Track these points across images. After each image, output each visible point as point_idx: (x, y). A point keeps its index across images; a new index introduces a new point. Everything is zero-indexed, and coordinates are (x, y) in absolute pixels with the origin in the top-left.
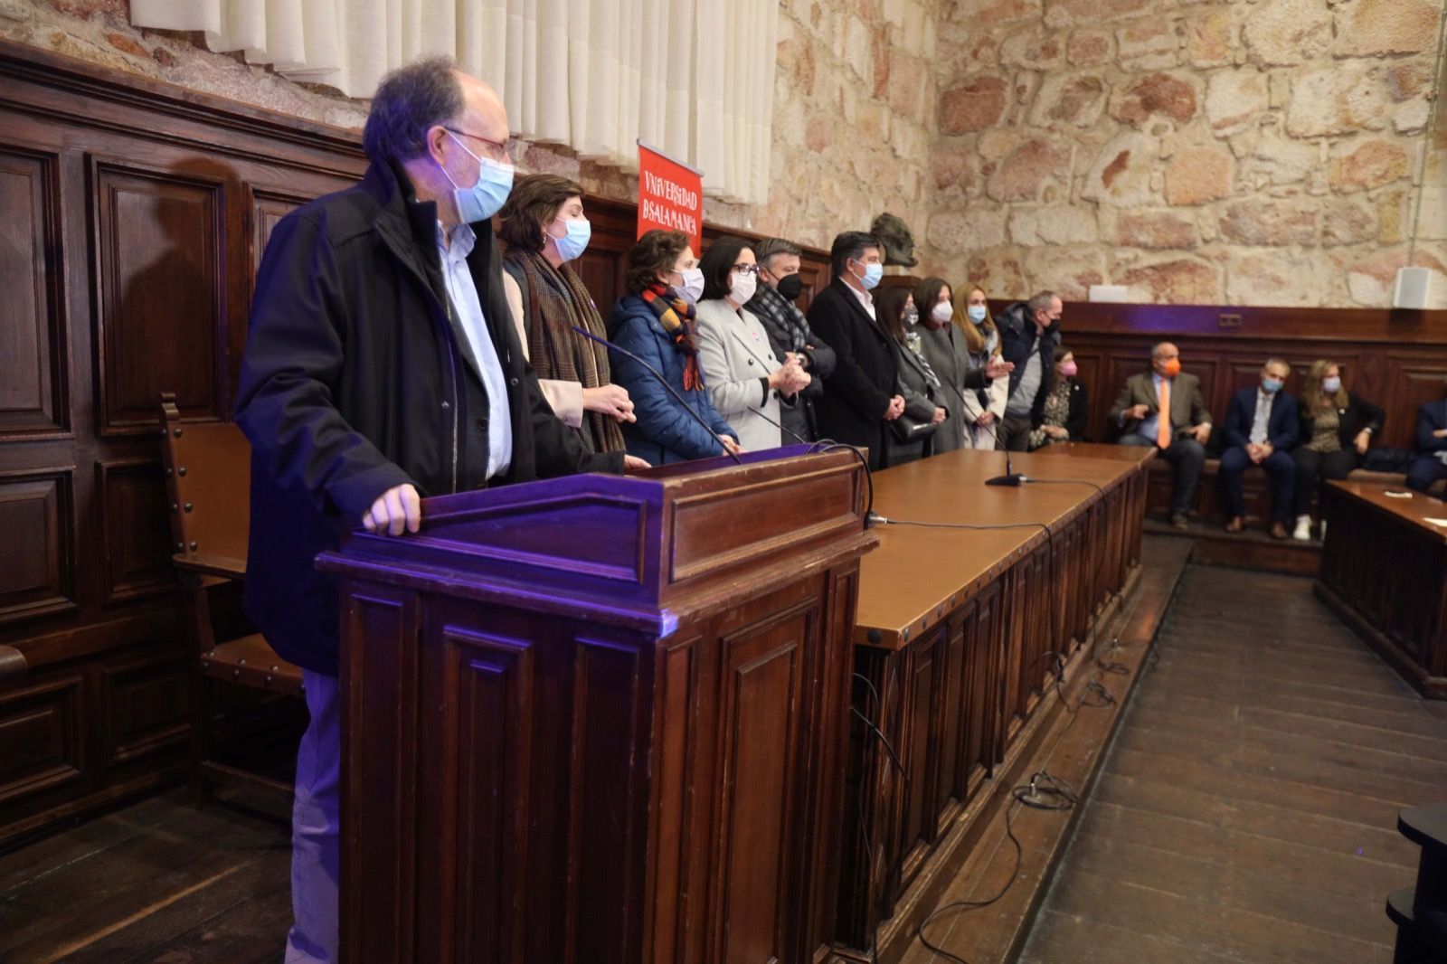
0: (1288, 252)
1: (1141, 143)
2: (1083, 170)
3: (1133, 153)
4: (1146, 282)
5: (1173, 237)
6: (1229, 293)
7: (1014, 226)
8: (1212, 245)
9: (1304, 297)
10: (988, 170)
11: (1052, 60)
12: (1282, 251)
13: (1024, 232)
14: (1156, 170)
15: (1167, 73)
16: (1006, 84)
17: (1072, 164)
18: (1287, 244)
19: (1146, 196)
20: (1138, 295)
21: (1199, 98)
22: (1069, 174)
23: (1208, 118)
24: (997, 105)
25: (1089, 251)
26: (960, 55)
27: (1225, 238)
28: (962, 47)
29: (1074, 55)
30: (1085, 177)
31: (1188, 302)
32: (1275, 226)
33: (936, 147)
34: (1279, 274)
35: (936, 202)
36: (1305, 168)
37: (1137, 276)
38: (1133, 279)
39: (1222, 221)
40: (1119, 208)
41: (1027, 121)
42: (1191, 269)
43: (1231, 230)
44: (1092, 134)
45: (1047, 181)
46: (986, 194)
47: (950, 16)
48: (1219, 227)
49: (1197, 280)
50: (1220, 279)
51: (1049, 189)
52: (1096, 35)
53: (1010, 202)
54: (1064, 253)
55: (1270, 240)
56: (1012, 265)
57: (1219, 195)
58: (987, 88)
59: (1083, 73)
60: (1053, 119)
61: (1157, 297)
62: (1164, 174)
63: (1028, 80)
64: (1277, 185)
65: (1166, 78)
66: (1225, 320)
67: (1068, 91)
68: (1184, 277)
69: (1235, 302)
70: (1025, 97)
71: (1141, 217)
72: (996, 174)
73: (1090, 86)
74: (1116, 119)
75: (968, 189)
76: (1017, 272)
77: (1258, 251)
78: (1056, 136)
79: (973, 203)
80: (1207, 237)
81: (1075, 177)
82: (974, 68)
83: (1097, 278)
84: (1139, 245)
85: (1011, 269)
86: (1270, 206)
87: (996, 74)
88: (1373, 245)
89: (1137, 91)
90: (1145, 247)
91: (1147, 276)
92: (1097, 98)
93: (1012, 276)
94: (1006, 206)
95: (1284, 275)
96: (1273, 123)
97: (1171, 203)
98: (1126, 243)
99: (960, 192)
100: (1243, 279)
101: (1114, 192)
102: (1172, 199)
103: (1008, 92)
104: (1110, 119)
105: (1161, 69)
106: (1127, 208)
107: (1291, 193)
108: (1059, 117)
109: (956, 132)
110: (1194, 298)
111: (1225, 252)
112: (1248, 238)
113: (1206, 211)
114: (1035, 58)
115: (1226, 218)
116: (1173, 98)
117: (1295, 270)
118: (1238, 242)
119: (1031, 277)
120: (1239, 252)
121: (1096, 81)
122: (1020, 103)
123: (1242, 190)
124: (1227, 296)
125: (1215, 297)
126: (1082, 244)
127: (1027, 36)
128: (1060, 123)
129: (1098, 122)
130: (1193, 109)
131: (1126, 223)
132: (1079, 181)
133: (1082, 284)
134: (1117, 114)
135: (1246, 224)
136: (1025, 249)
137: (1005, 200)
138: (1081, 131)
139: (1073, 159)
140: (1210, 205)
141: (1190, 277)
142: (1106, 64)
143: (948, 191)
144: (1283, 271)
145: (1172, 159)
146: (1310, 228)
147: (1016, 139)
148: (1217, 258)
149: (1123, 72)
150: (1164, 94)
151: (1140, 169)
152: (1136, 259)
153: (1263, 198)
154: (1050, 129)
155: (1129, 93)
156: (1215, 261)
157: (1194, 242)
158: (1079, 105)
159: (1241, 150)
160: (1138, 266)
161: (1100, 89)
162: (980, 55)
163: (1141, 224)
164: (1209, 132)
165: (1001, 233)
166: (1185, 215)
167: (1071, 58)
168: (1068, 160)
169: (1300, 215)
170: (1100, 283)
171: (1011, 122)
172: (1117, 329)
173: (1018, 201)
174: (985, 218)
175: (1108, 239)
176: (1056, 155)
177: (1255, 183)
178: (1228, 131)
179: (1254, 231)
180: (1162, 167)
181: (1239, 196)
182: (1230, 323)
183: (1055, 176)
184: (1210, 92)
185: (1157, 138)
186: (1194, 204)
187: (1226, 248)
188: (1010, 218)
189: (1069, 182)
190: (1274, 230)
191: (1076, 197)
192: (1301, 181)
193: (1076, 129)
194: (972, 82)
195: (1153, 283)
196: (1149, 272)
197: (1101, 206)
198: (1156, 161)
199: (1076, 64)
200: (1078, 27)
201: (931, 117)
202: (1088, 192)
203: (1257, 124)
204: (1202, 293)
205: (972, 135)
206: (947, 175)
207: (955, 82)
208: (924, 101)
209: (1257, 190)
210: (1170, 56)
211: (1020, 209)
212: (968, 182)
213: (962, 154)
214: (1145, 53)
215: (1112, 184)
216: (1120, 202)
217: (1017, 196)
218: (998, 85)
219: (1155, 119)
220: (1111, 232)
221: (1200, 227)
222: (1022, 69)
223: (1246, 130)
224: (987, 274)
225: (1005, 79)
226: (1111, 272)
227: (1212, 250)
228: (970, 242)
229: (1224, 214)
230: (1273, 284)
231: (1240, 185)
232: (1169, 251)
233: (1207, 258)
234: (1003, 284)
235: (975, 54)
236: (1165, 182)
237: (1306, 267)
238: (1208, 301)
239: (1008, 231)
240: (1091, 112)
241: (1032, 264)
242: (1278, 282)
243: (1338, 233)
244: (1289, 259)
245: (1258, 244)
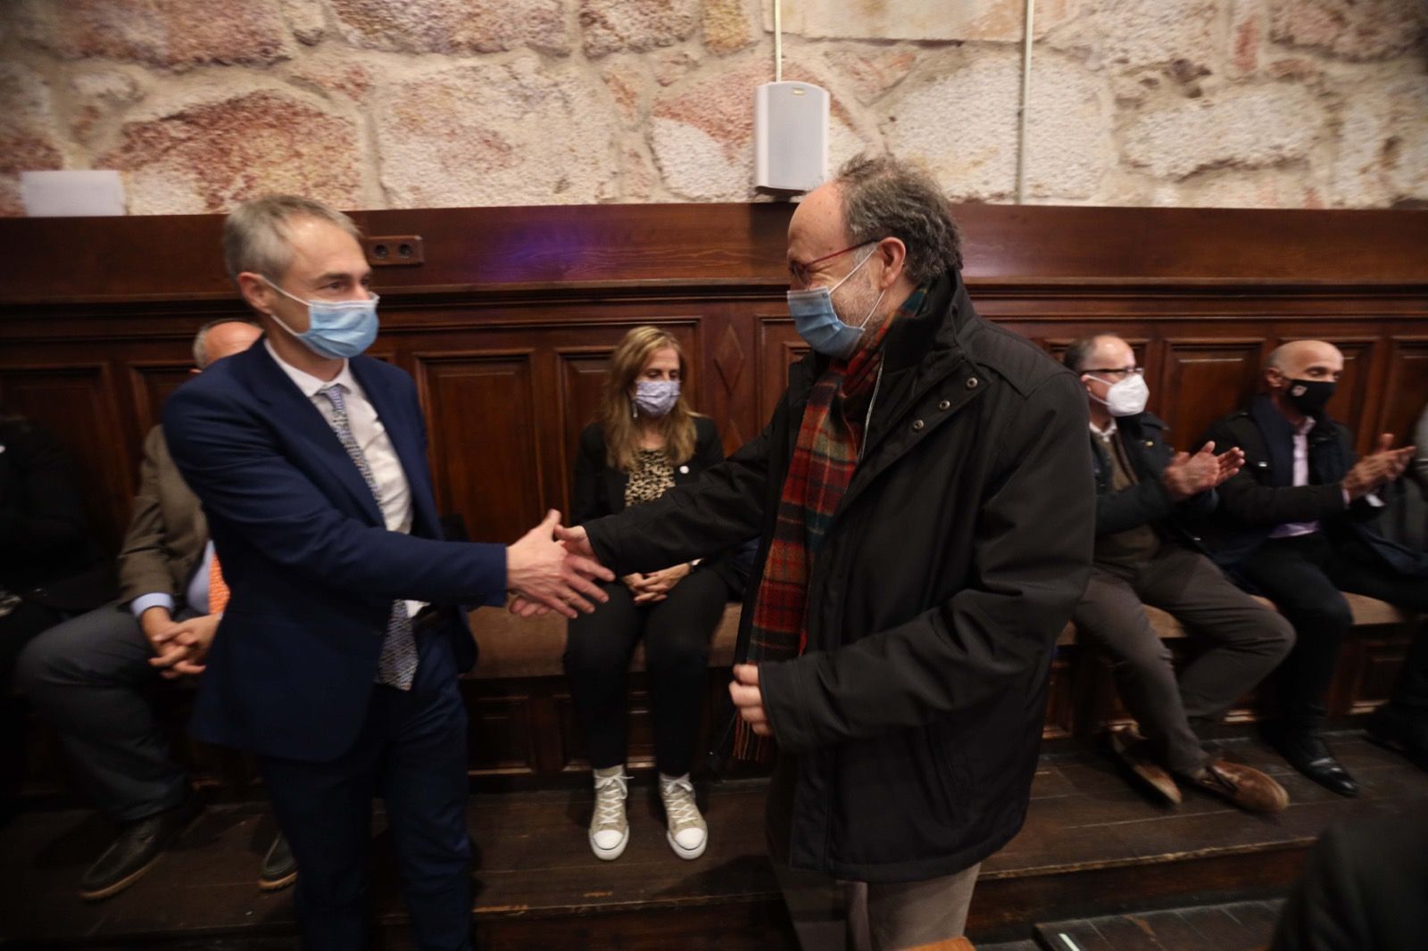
0: (507, 66)
4: (174, 159)
5: (223, 33)
6: (388, 181)
12: (492, 66)
18: (502, 49)
34: (494, 126)
37: (148, 144)
42: (287, 119)
50: (362, 146)
61: (214, 200)
66: (382, 250)
68: (269, 142)
69: (405, 200)
77: (437, 67)
80: (302, 27)
83: (41, 153)
88: (693, 50)
90: (155, 62)
91: (176, 142)
95: (510, 131)
100: (415, 142)
117: (530, 117)
120: (390, 69)
124: (384, 187)
125: (356, 193)
141: (284, 141)
144: (501, 116)
148: (341, 87)
156: (340, 96)
160: (142, 115)
170: (56, 166)
172: (119, 293)
182: (397, 257)
187: (358, 57)
195: (197, 162)
196: (177, 130)
204: (325, 184)
226: (77, 134)
227: (324, 64)
230: (489, 154)
232: (215, 70)
237: (555, 107)
243: (613, 17)
244: (514, 85)
245: (434, 49)
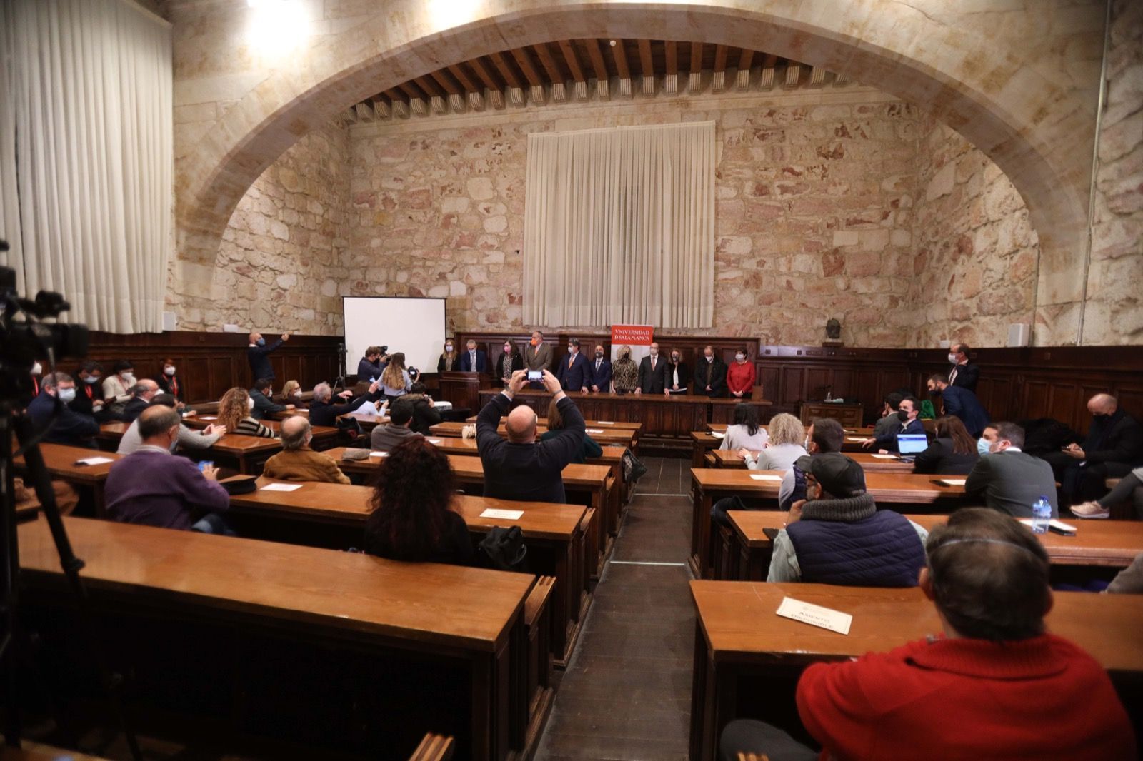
1: (958, 269)
2: (944, 285)
3: (956, 274)
5: (965, 314)
6: (978, 341)
7: (928, 314)
8: (975, 317)
13: (930, 317)
14: (962, 282)
17: (941, 283)
19: (959, 295)
21: (973, 243)
22: (940, 288)
23: (976, 253)
25: (944, 324)
26: (918, 241)
27: (978, 313)
30: (944, 288)
32: (993, 304)
33: (912, 282)
36: (1003, 272)
38: (954, 336)
39: (978, 304)
41: (932, 265)
42: (968, 330)
43: (980, 309)
44: (946, 268)
45: (936, 292)
47: (917, 224)
48: (977, 308)
49: (970, 335)
51: (936, 296)
52: (948, 222)
55: (991, 312)
56: (926, 333)
57: (978, 291)
58: (924, 253)
59: (945, 240)
63: (932, 247)
64: (994, 283)
65: (965, 236)
67: (941, 249)
68: (967, 334)
71: (957, 306)
78: (938, 271)
80: (973, 313)
82: (921, 246)
84: (956, 319)
85: (926, 336)
86: (991, 294)
88: (1023, 311)
89: (957, 244)
92: (948, 251)
96: (994, 251)
98: (953, 319)
101: (951, 294)
102: (965, 295)
104: (951, 260)
105: (963, 232)
106: (953, 302)
111: (978, 320)
112: (985, 312)
113: (974, 300)
114: (934, 237)
116: (967, 245)
117: (998, 328)
118: (982, 314)
119: (930, 338)
120: (982, 320)
121: (948, 243)
122: (930, 258)
123: (984, 287)
126: (942, 321)
127: (932, 227)
128: (939, 264)
129: (948, 262)
130: (972, 250)
131: (954, 309)
132: (943, 291)
133: (941, 340)
134: (952, 257)
135: (984, 305)
136: (929, 324)
137: (926, 303)
139: (941, 280)
140: (975, 297)
142: (950, 234)
145: (966, 275)
147: (929, 275)
149: (954, 237)
150: (964, 244)
151: (958, 282)
152: (955, 326)
153: (990, 291)
154: (937, 268)
155: (955, 246)
157: (970, 316)
158: (944, 255)
159: (984, 267)
163: (957, 309)
164: (976, 260)
166: (969, 303)
167: (942, 234)
174: (921, 312)
175: (948, 318)
176: (938, 280)
177: (988, 283)
178: (981, 258)
179: (986, 308)
181: (983, 291)
183: (937, 290)
184: (976, 240)
186: (971, 297)
188: (927, 311)
189: (940, 292)
190: (992, 307)
191: (942, 298)
192: (1001, 279)
193: (942, 267)
194: (921, 252)
196: (958, 333)
197: (947, 302)
198: (962, 277)
201: (911, 270)
202: (944, 296)
203: (989, 253)
205: (920, 275)
207: (917, 252)
209: (988, 287)
210: (965, 226)
211: (929, 306)
214: (959, 226)
215: (950, 291)
216: (952, 299)
217: (929, 301)
218: (926, 251)
219: (962, 257)
220: (949, 314)
221: (972, 309)
222: (931, 242)
223: (985, 256)
224: (921, 337)
225: (927, 248)
226: (948, 334)
229: (979, 301)
232: (964, 322)
233: (974, 324)
234: (924, 342)
235: (921, 239)
236: (964, 287)
239: (926, 317)
240: (946, 258)
242: (992, 334)
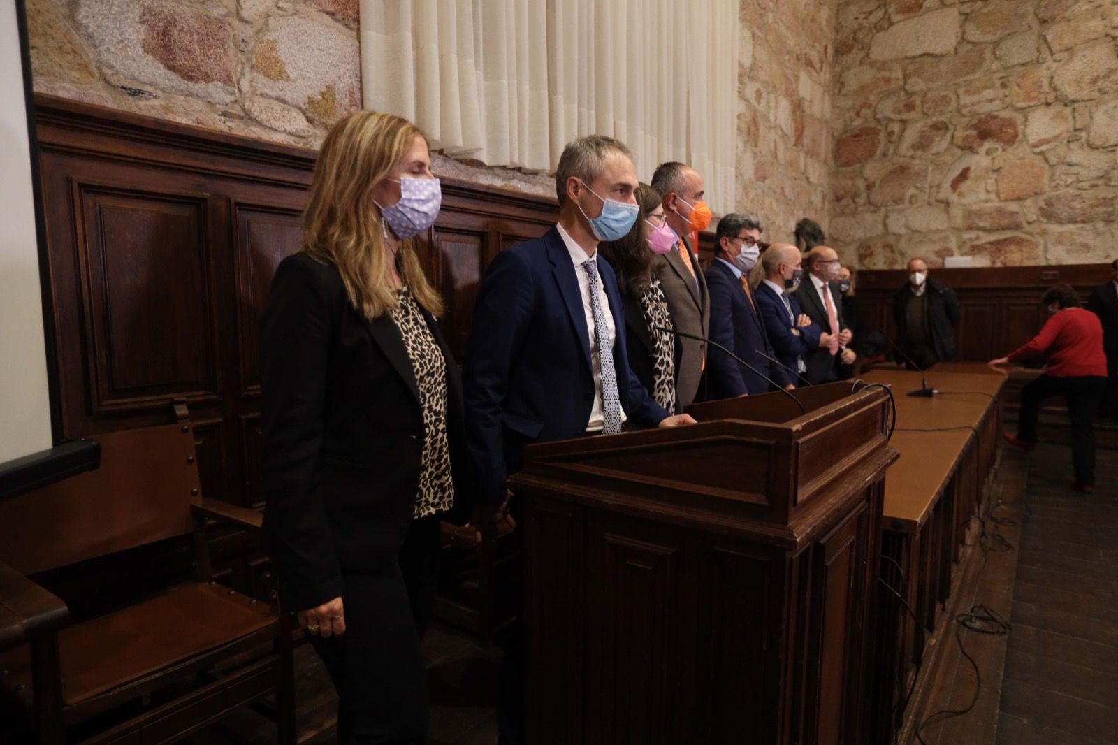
0: (1093, 226)
1: (979, 161)
2: (937, 182)
3: (973, 168)
4: (986, 253)
5: (1005, 222)
6: (1048, 257)
7: (890, 221)
8: (1032, 226)
9: (1107, 257)
10: (869, 187)
11: (912, 113)
12: (1089, 226)
13: (897, 225)
14: (990, 178)
15: (996, 114)
16: (880, 131)
17: (929, 179)
18: (1092, 221)
19: (983, 196)
20: (981, 262)
21: (1020, 128)
22: (927, 185)
23: (1027, 141)
24: (875, 145)
25: (944, 234)
26: (848, 116)
27: (1044, 220)
28: (849, 110)
29: (927, 108)
30: (939, 186)
31: (1017, 264)
32: (1082, 209)
33: (833, 175)
34: (1085, 242)
35: (835, 210)
36: (1104, 168)
37: (979, 249)
38: (976, 251)
39: (1041, 209)
40: (964, 205)
41: (895, 153)
42: (1019, 242)
43: (1048, 213)
44: (942, 158)
45: (912, 191)
46: (869, 202)
47: (840, 91)
48: (1039, 213)
49: (1024, 249)
50: (1041, 248)
51: (913, 196)
52: (942, 93)
53: (886, 206)
54: (925, 237)
55: (1079, 219)
56: (889, 247)
57: (1038, 191)
58: (868, 134)
59: (934, 119)
60: (914, 150)
61: (994, 263)
62: (996, 180)
63: (896, 127)
64: (1082, 181)
65: (995, 117)
66: (1046, 275)
67: (923, 132)
68: (1014, 248)
69: (1053, 262)
70: (894, 138)
71: (980, 210)
72: (876, 189)
73: (940, 127)
74: (959, 147)
75: (857, 200)
76: (892, 251)
77: (1071, 227)
78: (917, 161)
79: (860, 209)
80: (1029, 220)
81: (931, 187)
82: (858, 122)
83: (950, 252)
84: (979, 229)
85: (888, 250)
86: (1078, 196)
87: (873, 125)
89: (974, 127)
90: (984, 229)
91: (986, 249)
92: (944, 135)
93: (889, 255)
94: (883, 210)
95: (1091, 243)
96: (1078, 140)
97: (1003, 199)
98: (970, 228)
99: (851, 202)
100: (1059, 247)
101: (960, 195)
102: (1002, 196)
103: (882, 136)
104: (954, 147)
105: (992, 111)
106: (970, 205)
107: (1093, 186)
108: (918, 149)
109: (847, 164)
110: (1022, 261)
111: (1044, 230)
112: (1062, 219)
113: (1028, 203)
114: (900, 112)
115: (1044, 207)
116: (1001, 130)
117: (1099, 239)
118: (1054, 222)
119: (902, 254)
120: (1055, 228)
121: (944, 123)
122: (890, 142)
123: (1056, 187)
124: (1047, 259)
125: (1038, 260)
126: (937, 231)
127: (894, 99)
128: (919, 153)
129: (946, 150)
130: (1016, 136)
131: (969, 214)
132: (934, 190)
133: (940, 256)
134: (960, 143)
135: (1059, 209)
136: (898, 236)
137: (882, 205)
138: (934, 157)
139: (929, 175)
140: (1032, 199)
141: (1018, 247)
142: (950, 112)
143: (843, 202)
144: (1089, 239)
145: (1002, 170)
146: (1110, 209)
147: (889, 166)
148: (1038, 234)
149: (963, 115)
150: (993, 127)
151: (978, 178)
152: (978, 238)
153: (1072, 191)
154: (913, 157)
155: (968, 130)
156: (1037, 236)
157: (1021, 224)
158: (932, 141)
159: (1053, 160)
160: (979, 242)
161: (947, 129)
162: (861, 114)
163: (980, 215)
164: (1029, 150)
165: (880, 226)
166: (1013, 207)
167: (925, 111)
168: (926, 177)
169: (1102, 200)
170: (952, 255)
171: (884, 155)
172: (965, 285)
173: (891, 205)
174: (869, 218)
175: (957, 226)
176: (917, 174)
177: (1066, 181)
178: (1043, 148)
179: (1065, 214)
180: (995, 176)
181: (1053, 191)
182: (1050, 278)
183: (917, 188)
184: (1027, 123)
185: (990, 157)
186: (1019, 199)
187: (1045, 226)
188: (886, 217)
189: (927, 191)
190: (1082, 212)
191: (932, 200)
192: (1102, 177)
193: (930, 156)
194: (856, 132)
195: (991, 254)
196: (988, 246)
197: (951, 205)
198: (990, 173)
199: (929, 113)
200: (929, 89)
201: (830, 156)
202: (941, 196)
203: (1065, 142)
204: (1028, 258)
205: (858, 165)
206: (842, 192)
207: (845, 132)
208: (825, 146)
209: (1068, 186)
210: (997, 102)
211: (893, 211)
212: (856, 195)
213: (852, 178)
214: (979, 102)
215: (958, 190)
216: (963, 201)
217: (891, 203)
218: (875, 132)
219: (988, 144)
220: (959, 221)
221: (1025, 214)
222: (890, 120)
223: (1057, 146)
224: (871, 254)
225: (879, 128)
226: (959, 248)
227: (1035, 228)
228: (859, 234)
229: (1042, 204)
230: (1083, 249)
231: (1053, 184)
232: (1002, 231)
233: (1031, 234)
234: (883, 260)
235: (858, 114)
236: (997, 185)
237: (1108, 235)
238: (1032, 263)
239: (885, 225)
240: (941, 144)
241: (903, 245)
242: (1087, 247)
244: (1095, 231)
245: (1070, 222)
